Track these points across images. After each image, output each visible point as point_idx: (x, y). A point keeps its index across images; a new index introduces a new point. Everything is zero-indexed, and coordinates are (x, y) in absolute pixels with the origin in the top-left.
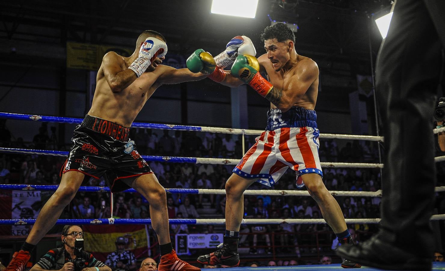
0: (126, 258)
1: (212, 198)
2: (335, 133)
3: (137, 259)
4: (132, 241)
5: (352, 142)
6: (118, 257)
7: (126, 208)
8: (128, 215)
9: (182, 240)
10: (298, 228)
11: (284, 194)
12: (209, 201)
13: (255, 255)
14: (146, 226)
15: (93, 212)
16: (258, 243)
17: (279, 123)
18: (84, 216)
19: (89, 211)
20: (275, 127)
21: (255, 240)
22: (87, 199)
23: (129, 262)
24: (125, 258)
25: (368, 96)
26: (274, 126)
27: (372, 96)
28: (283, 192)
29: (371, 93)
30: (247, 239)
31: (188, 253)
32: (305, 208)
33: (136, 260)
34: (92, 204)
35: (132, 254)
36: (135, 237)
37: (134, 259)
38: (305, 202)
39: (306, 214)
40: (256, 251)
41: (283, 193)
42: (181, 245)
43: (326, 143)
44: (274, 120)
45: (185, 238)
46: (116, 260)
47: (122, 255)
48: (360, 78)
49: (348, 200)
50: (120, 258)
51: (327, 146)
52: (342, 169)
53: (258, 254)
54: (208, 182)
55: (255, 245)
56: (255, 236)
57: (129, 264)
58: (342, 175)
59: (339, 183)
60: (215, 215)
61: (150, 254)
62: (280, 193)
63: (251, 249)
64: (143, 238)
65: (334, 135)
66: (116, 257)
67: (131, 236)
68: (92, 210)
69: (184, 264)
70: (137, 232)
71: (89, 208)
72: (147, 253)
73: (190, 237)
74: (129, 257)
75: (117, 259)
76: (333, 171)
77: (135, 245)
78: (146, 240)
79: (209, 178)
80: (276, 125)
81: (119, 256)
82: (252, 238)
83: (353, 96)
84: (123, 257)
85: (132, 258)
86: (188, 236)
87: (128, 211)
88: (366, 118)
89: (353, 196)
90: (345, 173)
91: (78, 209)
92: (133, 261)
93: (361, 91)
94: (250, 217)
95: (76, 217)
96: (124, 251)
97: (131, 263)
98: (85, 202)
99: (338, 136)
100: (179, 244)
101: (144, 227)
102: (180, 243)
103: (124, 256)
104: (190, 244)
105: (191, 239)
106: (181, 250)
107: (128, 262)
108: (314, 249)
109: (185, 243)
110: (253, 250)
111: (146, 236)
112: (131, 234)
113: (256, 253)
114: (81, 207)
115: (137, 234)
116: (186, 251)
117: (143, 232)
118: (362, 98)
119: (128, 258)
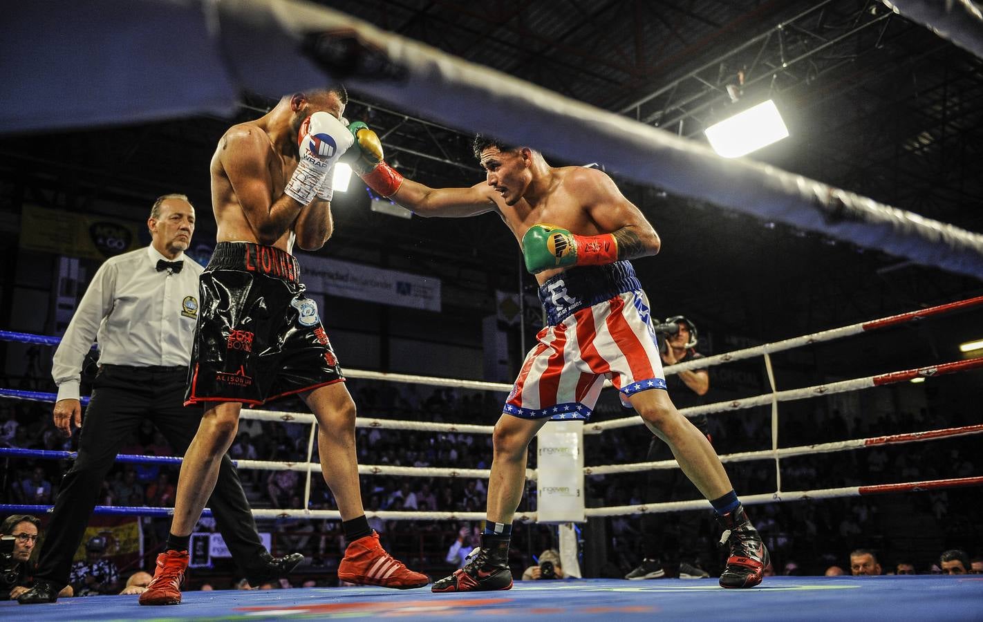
0: (103, 572)
1: (255, 475)
2: (462, 379)
3: (121, 573)
4: (114, 542)
5: (483, 394)
6: (88, 570)
7: (107, 488)
8: (109, 499)
9: (200, 543)
10: (392, 527)
11: (376, 472)
12: (250, 479)
13: (321, 568)
14: (139, 518)
15: (49, 493)
16: (327, 550)
17: (566, 305)
18: (32, 499)
19: (40, 491)
20: (562, 316)
21: (322, 545)
22: (39, 471)
23: (107, 579)
24: (100, 571)
25: (511, 323)
26: (559, 315)
27: (518, 324)
28: (376, 469)
29: (515, 320)
30: (309, 542)
31: (209, 564)
32: (406, 495)
33: (118, 575)
34: (47, 479)
35: (114, 566)
36: (117, 536)
37: (115, 574)
38: (407, 486)
39: (407, 505)
40: (322, 562)
41: (374, 470)
42: (198, 551)
43: (443, 393)
44: (554, 302)
45: (206, 540)
46: (85, 575)
47: (95, 567)
48: (501, 296)
49: (472, 483)
50: (91, 571)
51: (444, 398)
52: (466, 435)
53: (326, 567)
54: (251, 449)
55: (321, 552)
56: (323, 538)
57: (105, 582)
58: (465, 444)
59: (460, 456)
60: (258, 503)
61: (142, 565)
62: (371, 470)
63: (314, 558)
64: (133, 537)
65: (459, 382)
66: (85, 569)
67: (111, 534)
68: (45, 491)
69: (396, 567)
70: (121, 527)
71: (41, 486)
72: (138, 563)
73: (214, 539)
74: (107, 571)
75: (86, 573)
76: (451, 438)
77: (118, 548)
78: (137, 540)
79: (255, 441)
80: (561, 311)
81: (91, 568)
82: (318, 541)
83: (489, 323)
84: (96, 570)
85: (113, 572)
86: (212, 537)
87: (110, 492)
88: (506, 357)
89: (483, 477)
90: (469, 441)
91: (20, 487)
92: (114, 578)
93: (501, 316)
94: (316, 506)
95: (17, 501)
96: (100, 560)
97: (110, 580)
98: (36, 476)
99: (466, 383)
100: (194, 550)
101: (136, 520)
102: (198, 548)
103: (99, 569)
104: (214, 550)
105: (217, 541)
106: (197, 560)
107: (104, 579)
108: (416, 560)
109: (206, 548)
110: (318, 561)
111: (138, 534)
112: (111, 530)
113: (322, 566)
114: (26, 483)
115: (123, 530)
116: (206, 562)
117: (132, 528)
118: (502, 326)
119: (105, 572)
